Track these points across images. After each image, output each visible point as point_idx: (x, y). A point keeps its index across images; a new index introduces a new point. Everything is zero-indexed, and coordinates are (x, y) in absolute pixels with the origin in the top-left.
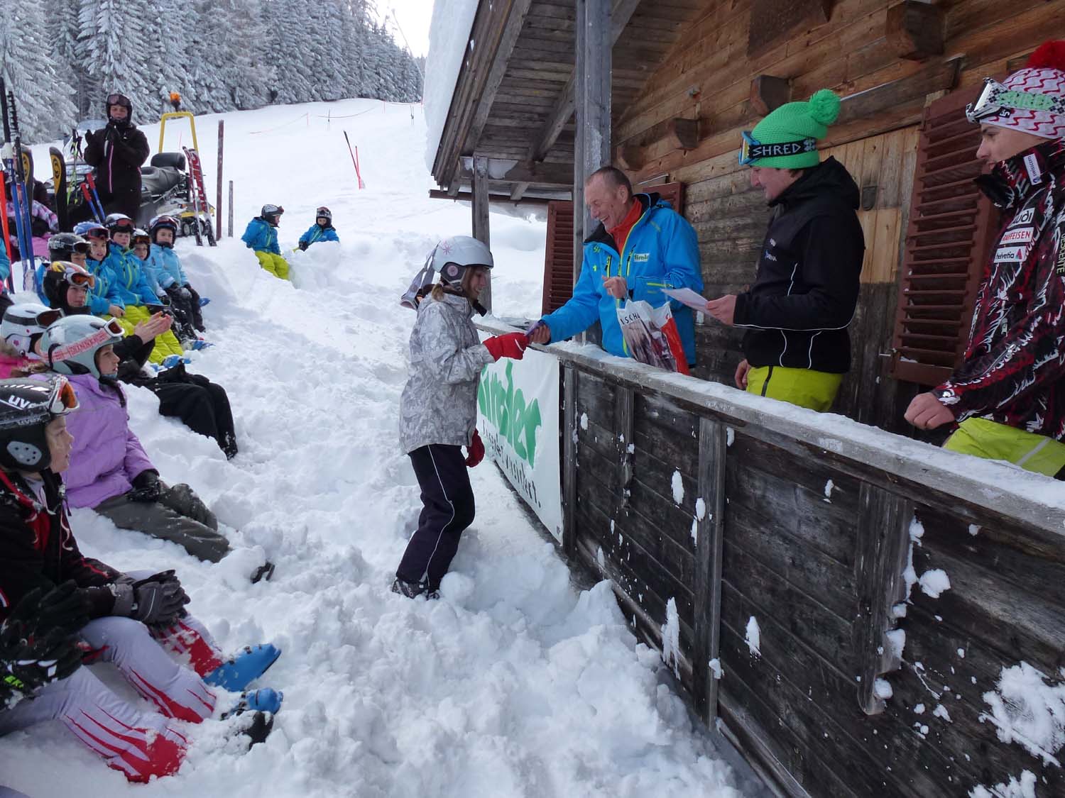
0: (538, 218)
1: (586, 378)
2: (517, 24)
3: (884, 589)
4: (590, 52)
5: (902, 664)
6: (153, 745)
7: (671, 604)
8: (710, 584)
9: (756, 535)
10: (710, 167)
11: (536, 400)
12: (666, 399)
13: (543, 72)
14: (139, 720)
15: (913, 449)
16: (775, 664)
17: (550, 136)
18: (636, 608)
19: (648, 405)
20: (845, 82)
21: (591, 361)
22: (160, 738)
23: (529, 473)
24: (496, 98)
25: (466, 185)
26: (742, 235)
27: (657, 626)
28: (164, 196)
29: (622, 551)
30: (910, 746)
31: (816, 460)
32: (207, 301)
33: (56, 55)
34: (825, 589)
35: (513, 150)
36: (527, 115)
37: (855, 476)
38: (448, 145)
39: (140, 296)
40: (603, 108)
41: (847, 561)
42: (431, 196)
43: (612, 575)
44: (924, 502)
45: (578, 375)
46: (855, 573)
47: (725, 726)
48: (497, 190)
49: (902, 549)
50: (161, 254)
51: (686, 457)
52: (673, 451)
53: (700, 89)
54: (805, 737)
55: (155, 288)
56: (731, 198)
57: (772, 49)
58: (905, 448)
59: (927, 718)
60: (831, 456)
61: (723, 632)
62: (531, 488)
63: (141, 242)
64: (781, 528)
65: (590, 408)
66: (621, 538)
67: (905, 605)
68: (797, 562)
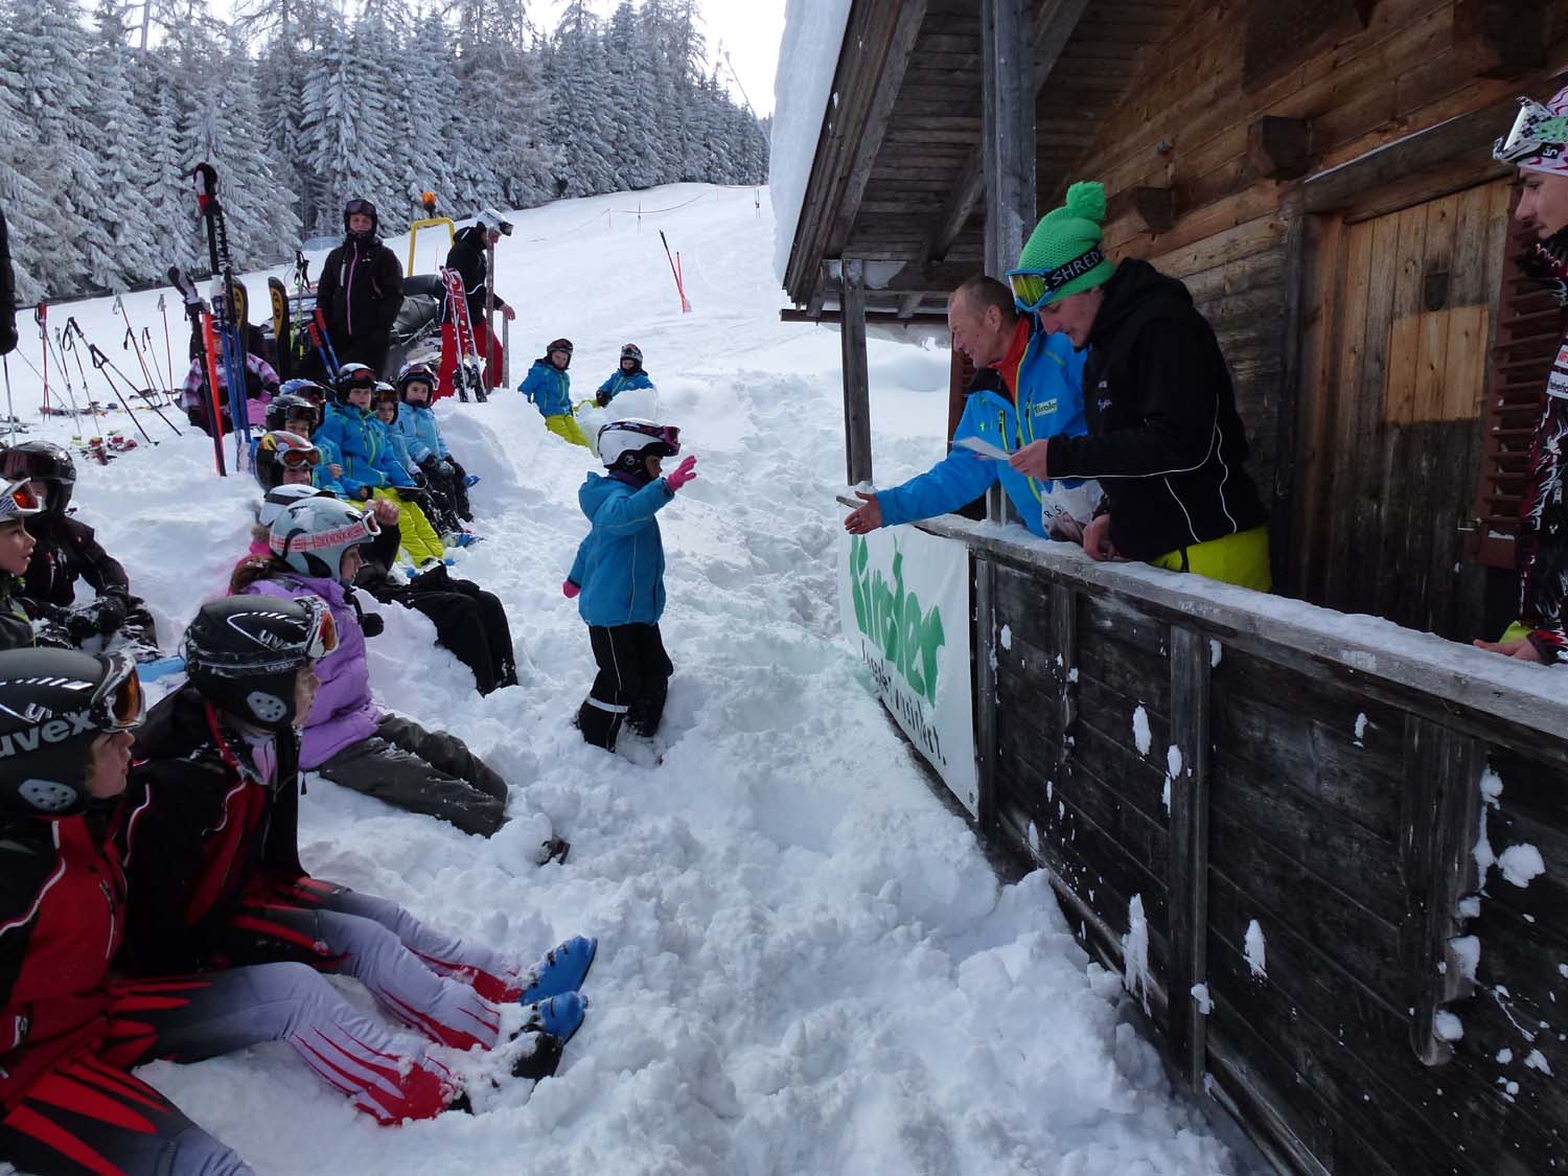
0: (939, 343)
1: (1007, 573)
2: (899, 66)
3: (1444, 875)
4: (1002, 100)
5: (1476, 988)
6: (408, 1076)
7: (1136, 902)
8: (1190, 871)
9: (1257, 799)
10: (1191, 258)
11: (936, 608)
12: (1123, 600)
13: (939, 130)
14: (389, 1042)
15: (1481, 663)
16: (1288, 991)
17: (954, 222)
18: (1087, 911)
19: (1096, 609)
20: (1393, 119)
21: (1014, 548)
22: (417, 1068)
23: (929, 714)
24: (872, 173)
25: (832, 300)
26: (1243, 355)
27: (1115, 937)
28: (416, 335)
29: (1064, 827)
30: (1492, 1113)
31: (1340, 684)
32: (476, 480)
33: (274, 151)
34: (1359, 876)
35: (899, 247)
36: (919, 195)
37: (1398, 706)
38: (805, 242)
39: (386, 474)
40: (1023, 180)
41: (1389, 833)
42: (783, 319)
43: (1051, 864)
44: (1500, 742)
45: (996, 571)
46: (1401, 850)
47: (1216, 1084)
48: (877, 306)
49: (1469, 813)
50: (412, 417)
51: (1153, 687)
52: (1135, 677)
53: (1173, 141)
54: (1335, 1100)
55: (405, 463)
56: (1224, 300)
57: (1280, 77)
58: (1470, 662)
59: (1516, 1070)
60: (1360, 677)
61: (1211, 942)
62: (932, 736)
63: (386, 400)
64: (1292, 787)
65: (1013, 615)
66: (1062, 807)
67: (1477, 899)
68: (1318, 836)
